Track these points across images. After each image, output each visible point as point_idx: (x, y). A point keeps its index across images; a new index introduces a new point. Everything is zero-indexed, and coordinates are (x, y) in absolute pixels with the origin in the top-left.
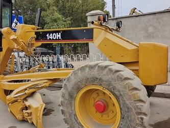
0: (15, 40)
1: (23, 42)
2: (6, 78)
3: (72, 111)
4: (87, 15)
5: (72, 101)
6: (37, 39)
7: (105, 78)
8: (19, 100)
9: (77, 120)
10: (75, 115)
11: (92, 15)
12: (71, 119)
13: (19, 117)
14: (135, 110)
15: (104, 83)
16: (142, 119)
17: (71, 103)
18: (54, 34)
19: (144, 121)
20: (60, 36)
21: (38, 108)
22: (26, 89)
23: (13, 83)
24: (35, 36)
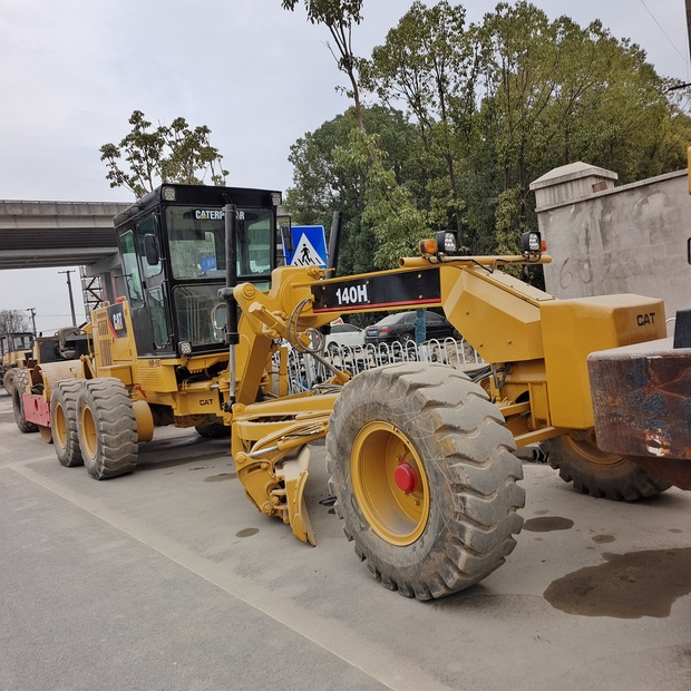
0: (260, 314)
1: (280, 315)
2: (248, 412)
3: (346, 485)
4: (532, 187)
5: (344, 460)
6: (316, 305)
7: (393, 404)
8: (264, 466)
9: (356, 508)
10: (353, 496)
11: (553, 186)
12: (345, 506)
13: (266, 506)
14: (450, 478)
15: (393, 414)
16: (463, 499)
17: (343, 467)
18: (353, 288)
19: (468, 505)
20: (364, 293)
21: (295, 482)
22: (279, 439)
23: (262, 424)
24: (313, 297)
